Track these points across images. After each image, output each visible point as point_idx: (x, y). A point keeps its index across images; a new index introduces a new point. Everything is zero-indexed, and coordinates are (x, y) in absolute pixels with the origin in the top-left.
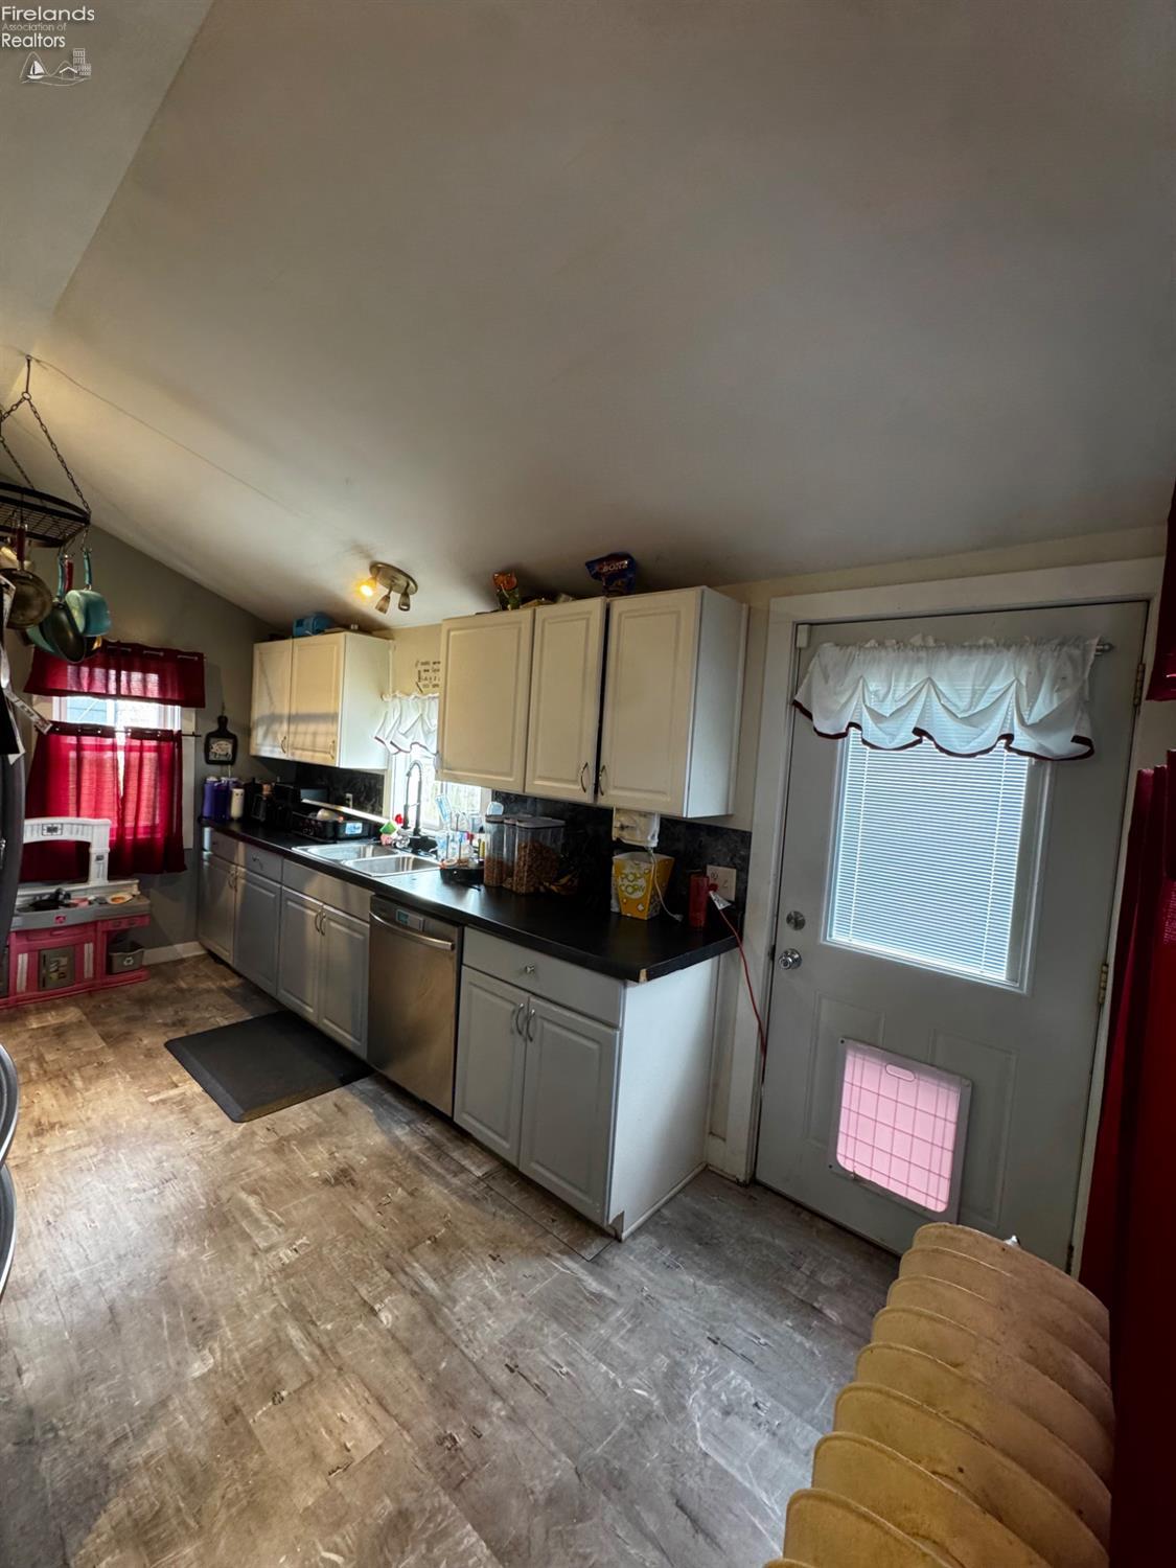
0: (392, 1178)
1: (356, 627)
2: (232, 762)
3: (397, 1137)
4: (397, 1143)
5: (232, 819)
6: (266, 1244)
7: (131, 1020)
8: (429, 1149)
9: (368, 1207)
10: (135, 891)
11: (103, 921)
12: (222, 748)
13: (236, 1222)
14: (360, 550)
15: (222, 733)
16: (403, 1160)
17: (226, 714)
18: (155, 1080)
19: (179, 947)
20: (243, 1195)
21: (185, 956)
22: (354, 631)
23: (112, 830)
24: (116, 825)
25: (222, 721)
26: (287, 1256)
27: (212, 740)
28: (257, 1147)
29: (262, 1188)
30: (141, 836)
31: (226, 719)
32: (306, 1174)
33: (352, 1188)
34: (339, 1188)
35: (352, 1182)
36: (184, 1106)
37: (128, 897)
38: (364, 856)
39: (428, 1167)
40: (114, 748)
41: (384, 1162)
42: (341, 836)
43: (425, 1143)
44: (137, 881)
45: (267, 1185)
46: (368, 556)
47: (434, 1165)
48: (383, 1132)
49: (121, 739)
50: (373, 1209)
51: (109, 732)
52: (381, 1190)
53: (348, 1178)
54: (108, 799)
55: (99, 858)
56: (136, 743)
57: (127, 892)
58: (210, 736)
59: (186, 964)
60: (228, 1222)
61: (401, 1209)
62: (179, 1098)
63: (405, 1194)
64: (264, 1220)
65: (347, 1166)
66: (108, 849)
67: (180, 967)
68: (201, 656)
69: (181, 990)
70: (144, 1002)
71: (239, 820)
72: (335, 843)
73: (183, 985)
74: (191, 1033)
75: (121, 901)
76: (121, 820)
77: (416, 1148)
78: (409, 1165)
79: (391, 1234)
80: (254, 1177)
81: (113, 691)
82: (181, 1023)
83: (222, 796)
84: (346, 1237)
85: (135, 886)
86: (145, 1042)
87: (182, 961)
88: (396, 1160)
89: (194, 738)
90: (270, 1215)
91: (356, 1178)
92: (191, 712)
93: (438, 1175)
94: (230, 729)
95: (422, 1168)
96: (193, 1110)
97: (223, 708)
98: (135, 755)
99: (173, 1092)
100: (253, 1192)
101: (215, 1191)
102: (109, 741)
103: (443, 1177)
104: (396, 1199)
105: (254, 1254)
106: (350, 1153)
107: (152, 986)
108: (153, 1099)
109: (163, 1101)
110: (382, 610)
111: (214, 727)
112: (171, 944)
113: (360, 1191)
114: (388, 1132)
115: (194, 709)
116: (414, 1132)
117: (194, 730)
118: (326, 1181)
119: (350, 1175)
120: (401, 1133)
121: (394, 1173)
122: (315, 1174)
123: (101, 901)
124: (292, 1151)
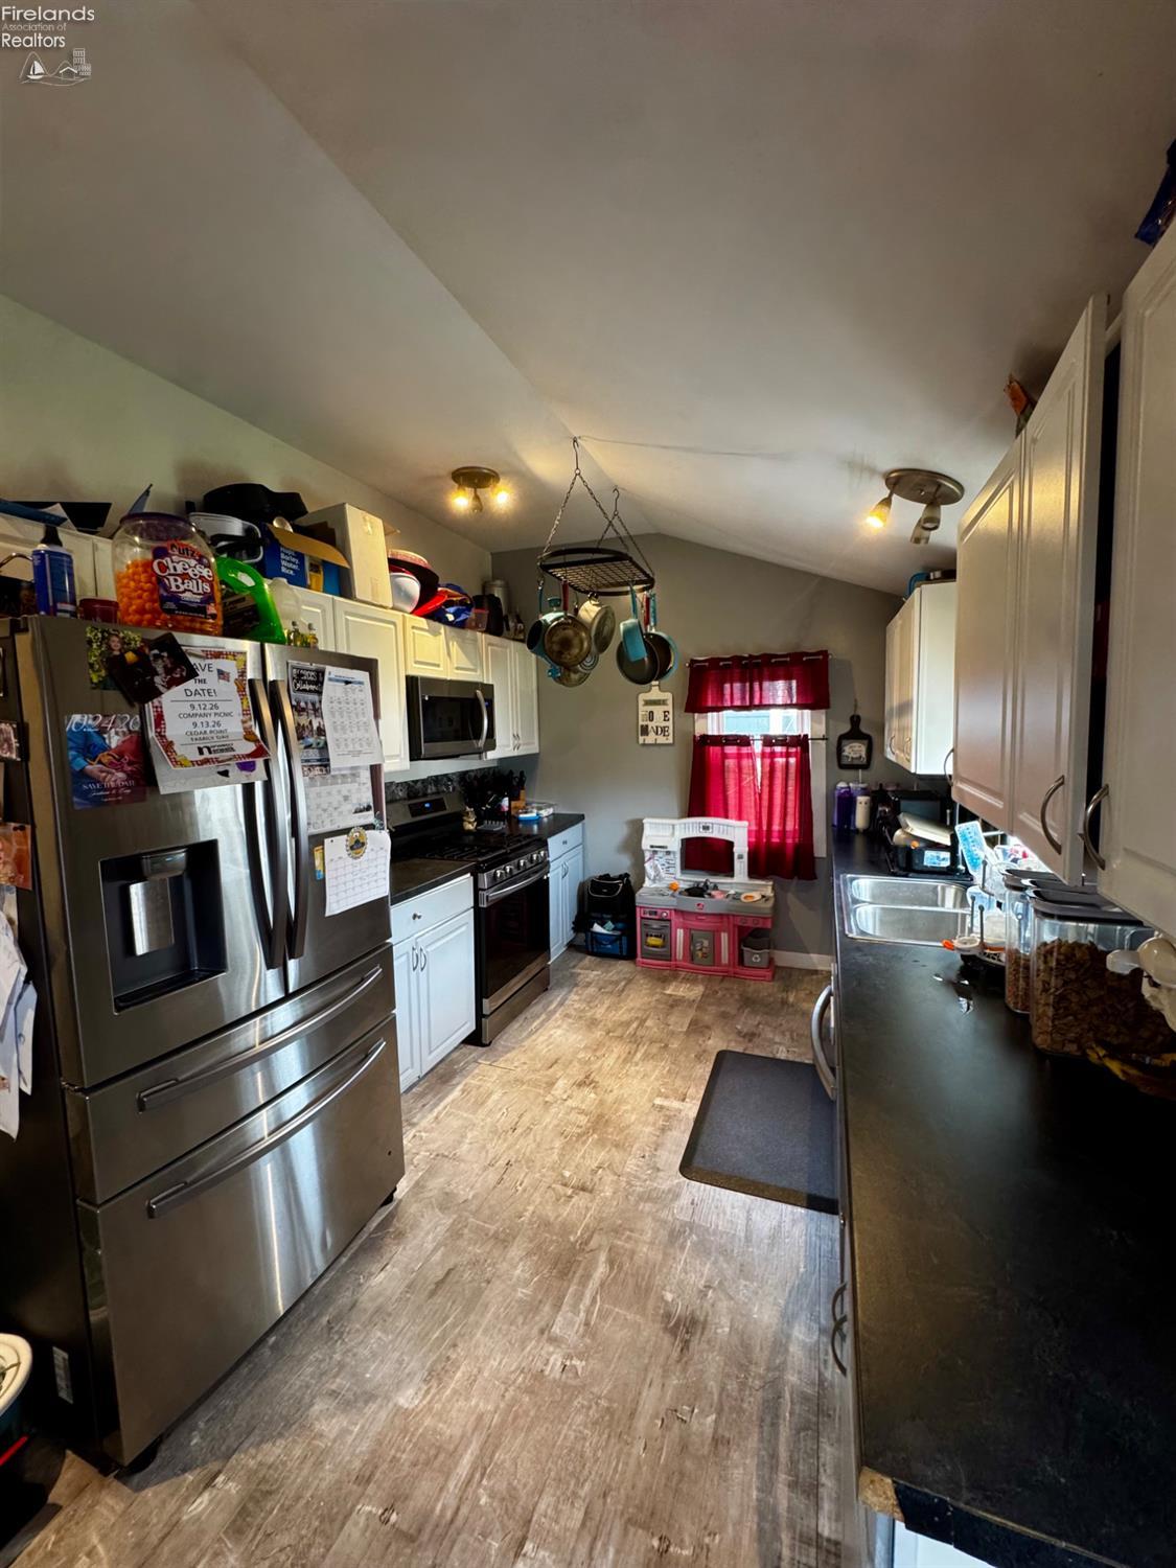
0: (723, 1389)
1: (938, 574)
2: (866, 767)
3: (789, 1337)
4: (780, 1345)
5: (857, 831)
6: (558, 1331)
7: (724, 1016)
8: (805, 1398)
9: (661, 1399)
10: (769, 892)
11: (734, 916)
12: (855, 750)
13: (570, 1281)
14: (859, 467)
15: (855, 734)
16: (761, 1377)
17: (860, 712)
18: (678, 1082)
19: (815, 957)
20: (603, 1257)
21: (820, 968)
22: (936, 580)
23: (750, 832)
24: (754, 828)
25: (855, 721)
26: (552, 1368)
27: (844, 742)
28: (663, 1215)
29: (620, 1268)
30: (775, 840)
31: (858, 717)
32: (663, 1289)
33: (675, 1355)
34: (667, 1339)
35: (686, 1344)
36: (669, 1119)
37: (757, 896)
39: (774, 1425)
40: (750, 756)
41: (740, 1356)
43: (813, 1384)
44: (771, 883)
45: (627, 1266)
46: (872, 471)
47: (785, 1432)
48: (783, 1315)
49: (758, 747)
50: (663, 1407)
51: (744, 741)
52: (694, 1393)
53: (687, 1337)
54: (749, 802)
55: (740, 857)
56: (768, 750)
57: (758, 892)
58: (842, 738)
59: (815, 977)
60: (566, 1275)
61: (684, 1447)
62: (672, 1114)
63: (709, 1432)
64: (587, 1300)
65: (702, 1318)
66: (747, 849)
67: (807, 979)
68: (825, 653)
69: (784, 1002)
70: (747, 1002)
71: (866, 832)
73: (791, 999)
74: (747, 1052)
75: (751, 900)
76: (759, 824)
77: (792, 1378)
78: (760, 1394)
79: (639, 1466)
80: (628, 1246)
81: (748, 704)
82: (750, 1036)
83: (846, 804)
84: (608, 1408)
85: (770, 888)
86: (710, 1042)
87: (816, 972)
88: (753, 1368)
89: (824, 742)
90: (594, 1301)
91: (694, 1345)
92: (822, 714)
93: (774, 1456)
94: (864, 729)
95: (768, 1420)
96: (669, 1133)
97: (856, 706)
98: (767, 761)
99: (676, 1104)
100: (611, 1262)
101: (595, 1229)
102: (745, 750)
103: (774, 1468)
104: (695, 1426)
105: (542, 1332)
106: (723, 1305)
107: (766, 989)
108: (658, 1101)
109: (662, 1107)
110: (918, 540)
111: (846, 728)
112: (808, 953)
113: (679, 1367)
114: (788, 1318)
115: (823, 711)
116: (813, 1352)
117: (824, 733)
118: (668, 1316)
119: (692, 1334)
120: (803, 1335)
121: (732, 1386)
122: (669, 1297)
123: (736, 897)
124: (682, 1248)
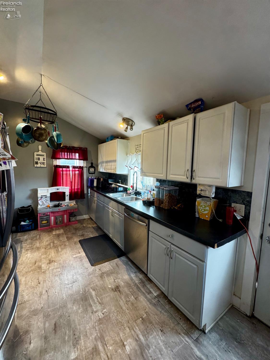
0: (130, 291)
1: (120, 137)
2: (94, 173)
3: (132, 277)
4: (132, 279)
5: (94, 187)
6: (96, 310)
7: (73, 234)
8: (140, 283)
9: (123, 301)
10: (75, 203)
11: (68, 210)
12: (92, 170)
13: (89, 299)
14: (120, 114)
15: (92, 166)
16: (133, 285)
18: (75, 251)
19: (84, 216)
20: (91, 290)
21: (86, 218)
22: (120, 138)
23: (69, 189)
24: (70, 188)
25: (92, 164)
26: (101, 316)
28: (96, 275)
29: (97, 289)
30: (76, 191)
31: (93, 163)
32: (108, 286)
33: (119, 293)
34: (116, 293)
35: (119, 291)
36: (81, 258)
37: (73, 205)
38: (123, 196)
39: (140, 289)
40: (69, 171)
41: (128, 285)
42: (118, 191)
43: (139, 280)
44: (75, 201)
46: (122, 116)
47: (142, 289)
48: (128, 275)
49: (71, 169)
50: (125, 302)
51: (68, 167)
52: (127, 296)
53: (118, 289)
54: (69, 182)
55: (67, 196)
56: (74, 169)
57: (73, 203)
58: (89, 167)
60: (87, 299)
61: (132, 304)
62: (80, 257)
63: (134, 298)
64: (96, 300)
65: (118, 285)
66: (69, 194)
67: (84, 221)
68: (87, 148)
69: (84, 227)
70: (76, 229)
71: (96, 187)
72: (116, 193)
73: (85, 225)
74: (85, 238)
75: (72, 206)
76: (71, 187)
77: (137, 282)
78: (135, 288)
79: (129, 313)
80: (95, 285)
81: (69, 158)
82: (83, 235)
83: (92, 181)
84: (117, 311)
85: (75, 202)
86: (75, 240)
87: (85, 219)
88: (131, 285)
89: (86, 168)
90: (97, 299)
92: (85, 162)
93: (143, 293)
94: (94, 165)
95: (139, 289)
96: (83, 261)
97: (92, 161)
98: (74, 172)
99: (79, 255)
100: (94, 290)
101: (85, 288)
102: (68, 169)
103: (145, 294)
104: (131, 300)
105: (92, 313)
106: (119, 281)
107: (78, 225)
108: (74, 256)
109: (76, 257)
110: (126, 131)
111: (90, 165)
112: (83, 215)
113: (121, 295)
114: (129, 275)
115: (86, 161)
116: (136, 276)
117: (86, 166)
118: (113, 289)
119: (119, 288)
120: (133, 275)
121: (131, 290)
122: (110, 287)
123: (68, 205)
124: (105, 277)
